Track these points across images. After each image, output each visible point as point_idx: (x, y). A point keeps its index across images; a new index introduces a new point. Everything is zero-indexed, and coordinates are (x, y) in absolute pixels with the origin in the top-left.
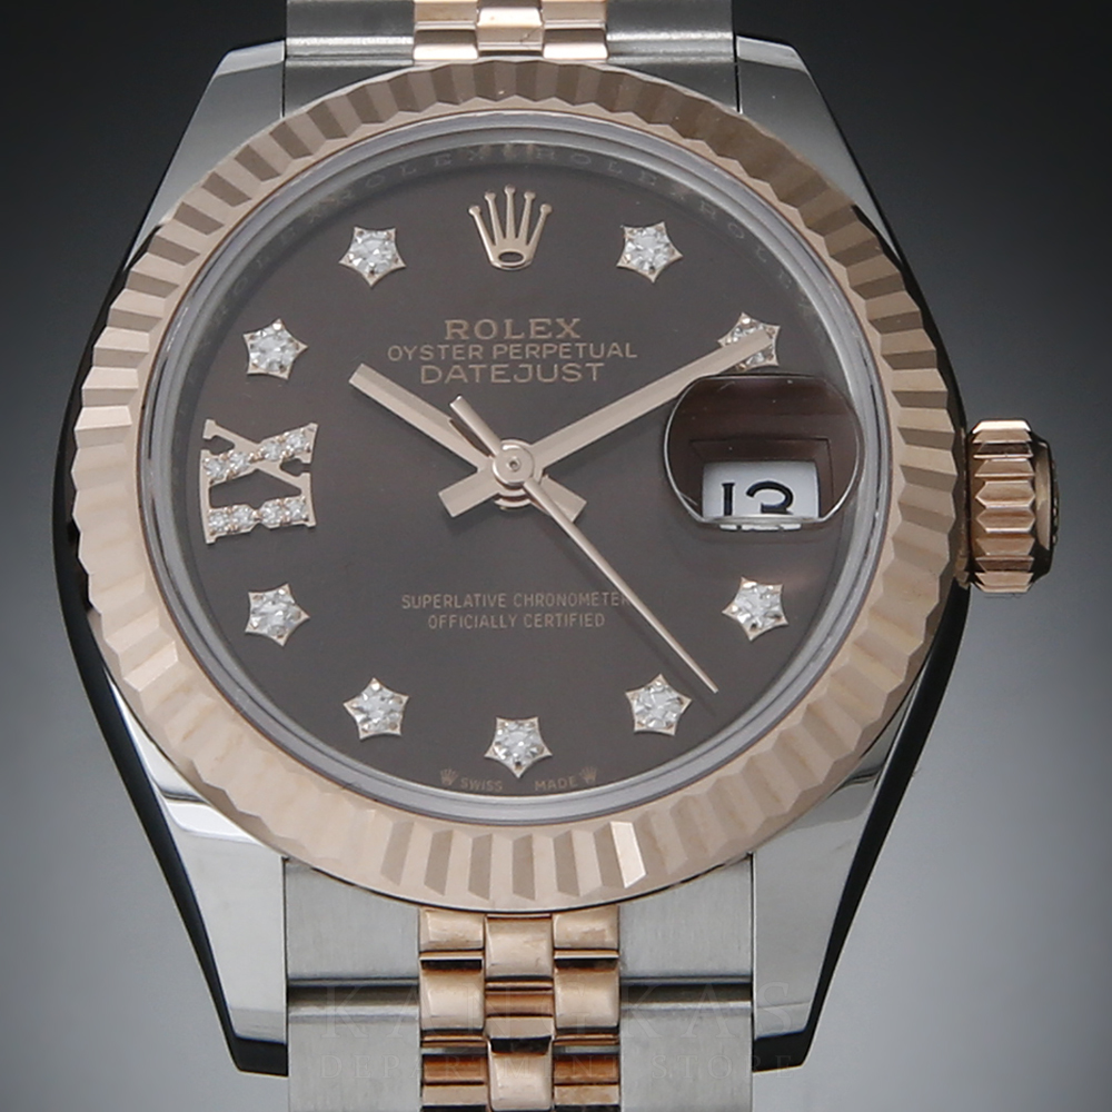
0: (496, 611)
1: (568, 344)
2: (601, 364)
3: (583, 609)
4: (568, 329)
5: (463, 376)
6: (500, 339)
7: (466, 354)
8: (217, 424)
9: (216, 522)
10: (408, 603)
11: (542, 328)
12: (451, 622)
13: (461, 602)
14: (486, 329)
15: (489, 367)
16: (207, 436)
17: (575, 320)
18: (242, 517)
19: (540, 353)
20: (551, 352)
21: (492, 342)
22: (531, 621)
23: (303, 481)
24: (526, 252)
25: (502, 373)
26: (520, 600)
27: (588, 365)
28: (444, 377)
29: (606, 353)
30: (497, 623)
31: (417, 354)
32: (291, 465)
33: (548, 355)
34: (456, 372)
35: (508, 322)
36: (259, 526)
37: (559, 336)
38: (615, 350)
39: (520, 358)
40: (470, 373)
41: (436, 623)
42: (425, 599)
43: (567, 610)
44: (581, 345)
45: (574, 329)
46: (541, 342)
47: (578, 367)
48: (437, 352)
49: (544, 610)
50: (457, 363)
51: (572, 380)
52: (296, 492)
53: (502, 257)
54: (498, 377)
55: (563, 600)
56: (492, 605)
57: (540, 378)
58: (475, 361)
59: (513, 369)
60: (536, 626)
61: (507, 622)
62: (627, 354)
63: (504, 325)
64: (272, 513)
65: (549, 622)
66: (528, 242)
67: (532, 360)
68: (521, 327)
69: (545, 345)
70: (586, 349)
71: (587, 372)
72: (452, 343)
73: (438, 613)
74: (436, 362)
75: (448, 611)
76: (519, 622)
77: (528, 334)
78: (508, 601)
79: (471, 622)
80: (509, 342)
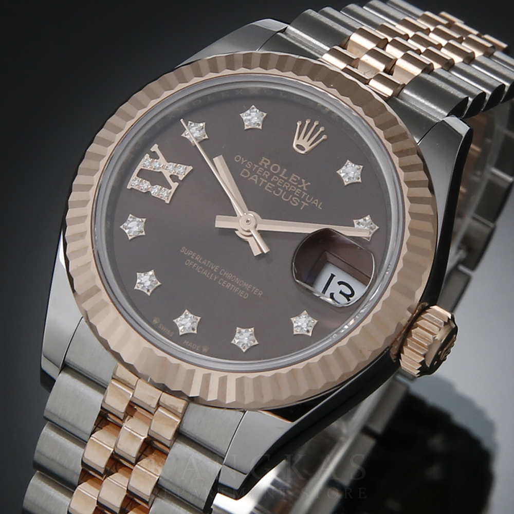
0: (212, 271)
1: (301, 191)
2: (307, 205)
3: (242, 288)
4: (304, 185)
5: (256, 181)
6: (277, 175)
7: (262, 173)
8: (158, 147)
9: (135, 182)
10: (183, 250)
11: (295, 180)
12: (194, 266)
13: (202, 261)
14: (275, 169)
15: (267, 183)
16: (152, 150)
17: (309, 184)
18: (145, 186)
19: (289, 188)
20: (293, 190)
21: (275, 174)
22: (222, 282)
23: (174, 185)
24: (308, 148)
25: (271, 187)
26: (223, 272)
27: (302, 202)
28: (249, 177)
29: (311, 202)
30: (210, 276)
31: (245, 163)
32: (174, 177)
33: (291, 190)
34: (255, 178)
35: (285, 170)
36: (148, 193)
37: (299, 186)
38: (316, 202)
39: (281, 186)
40: (259, 181)
41: (189, 263)
42: (190, 253)
43: (237, 286)
44: (305, 194)
45: (306, 186)
46: (292, 184)
47: (299, 201)
48: (253, 167)
49: (229, 281)
50: (257, 174)
51: (293, 204)
52: (170, 188)
53: (297, 146)
54: (268, 188)
55: (238, 281)
56: (212, 268)
57: (283, 197)
58: (264, 177)
59: (276, 189)
60: (223, 285)
61: (213, 277)
62: (319, 207)
63: (283, 170)
64: (155, 191)
65: (227, 286)
66: (311, 145)
67: (284, 189)
68: (288, 175)
69: (292, 186)
70: (306, 196)
71: (300, 204)
72: (260, 166)
73: (192, 260)
74: (250, 170)
75: (195, 261)
76: (217, 280)
77: (289, 179)
78: (219, 270)
79: (201, 270)
80: (280, 178)
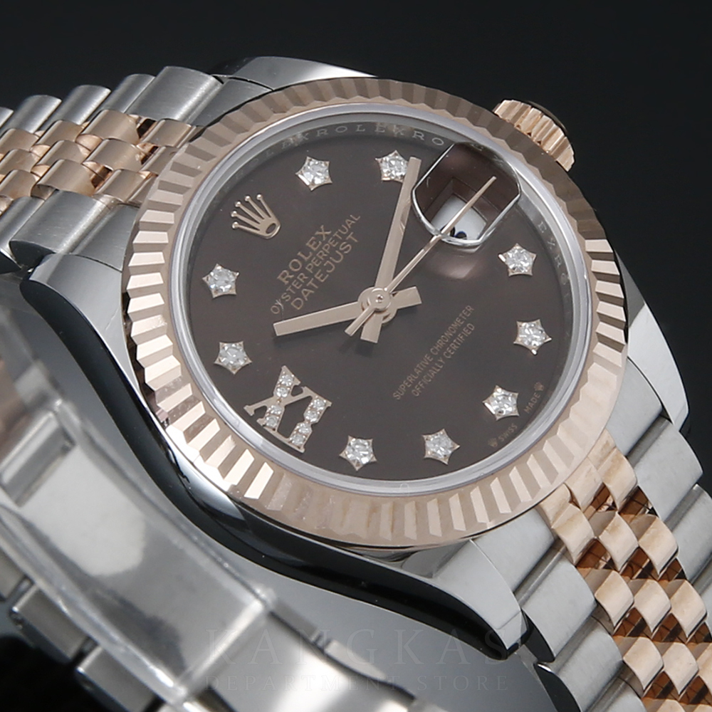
0: (432, 364)
1: (331, 239)
2: (352, 233)
3: (459, 330)
4: (323, 233)
5: (310, 292)
6: (305, 263)
7: (300, 283)
8: (250, 405)
9: (297, 441)
10: (397, 396)
11: (314, 243)
12: (421, 385)
13: (416, 375)
14: (295, 265)
15: (315, 278)
16: (252, 413)
17: (322, 227)
18: (304, 429)
19: (325, 253)
20: (329, 248)
21: (304, 267)
22: (448, 354)
23: (307, 392)
25: (322, 275)
26: (435, 350)
27: (347, 238)
28: (304, 299)
29: (347, 227)
30: (437, 368)
31: (283, 301)
32: (296, 390)
33: (329, 250)
34: (306, 293)
35: (299, 254)
36: (314, 426)
37: (324, 239)
38: (350, 223)
39: (321, 262)
40: (311, 288)
41: (417, 391)
42: (403, 386)
43: (455, 336)
44: (335, 234)
45: (325, 231)
46: (320, 248)
47: (344, 243)
48: (289, 292)
49: (448, 345)
50: (302, 288)
51: (349, 251)
53: (268, 232)
54: (322, 278)
55: (449, 334)
56: (427, 363)
57: (337, 262)
58: (307, 281)
59: (324, 270)
60: (453, 353)
61: (441, 364)
62: (356, 219)
63: (299, 256)
64: (311, 416)
65: (455, 347)
66: (269, 216)
67: (326, 258)
68: (306, 251)
69: (323, 248)
70: (339, 233)
71: (350, 242)
72: (290, 283)
73: (413, 387)
74: (294, 297)
75: (415, 383)
76: (444, 359)
77: (312, 250)
78: (431, 355)
79: (428, 378)
80: (309, 261)
